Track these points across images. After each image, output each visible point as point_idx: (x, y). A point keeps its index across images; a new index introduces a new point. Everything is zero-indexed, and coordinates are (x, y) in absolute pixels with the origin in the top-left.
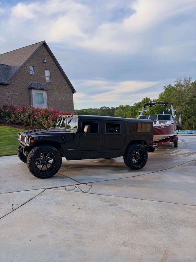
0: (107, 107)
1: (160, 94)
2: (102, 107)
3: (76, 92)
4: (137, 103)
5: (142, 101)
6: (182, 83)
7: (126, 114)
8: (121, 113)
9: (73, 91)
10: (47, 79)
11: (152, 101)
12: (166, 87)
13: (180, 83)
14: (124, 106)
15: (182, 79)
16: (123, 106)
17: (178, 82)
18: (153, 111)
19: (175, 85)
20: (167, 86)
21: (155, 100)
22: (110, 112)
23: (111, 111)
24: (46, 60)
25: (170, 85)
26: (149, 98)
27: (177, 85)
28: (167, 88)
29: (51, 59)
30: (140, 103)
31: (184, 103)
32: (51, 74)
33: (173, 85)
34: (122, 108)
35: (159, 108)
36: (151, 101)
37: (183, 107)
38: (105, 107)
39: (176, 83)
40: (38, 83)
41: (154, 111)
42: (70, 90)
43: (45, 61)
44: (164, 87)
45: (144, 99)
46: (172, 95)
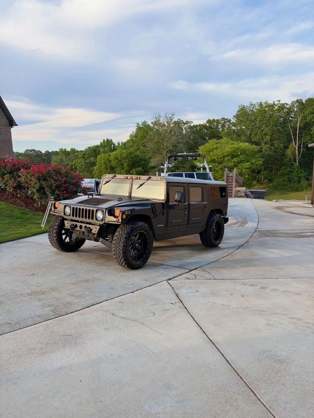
0: (37, 150)
1: (131, 135)
2: (27, 150)
3: (17, 125)
5: (101, 143)
6: (162, 121)
7: (73, 163)
8: (62, 161)
9: (12, 123)
11: (116, 145)
13: (159, 121)
14: (68, 149)
15: (163, 115)
16: (65, 149)
17: (156, 118)
18: (121, 160)
19: (152, 123)
20: (140, 124)
21: (121, 144)
22: (42, 159)
23: (44, 158)
25: (145, 122)
26: (111, 140)
27: (155, 124)
28: (141, 126)
30: (98, 146)
31: (166, 150)
33: (149, 123)
34: (64, 152)
35: (129, 157)
36: (114, 145)
37: (163, 157)
38: (34, 150)
39: (154, 120)
41: (123, 161)
44: (136, 125)
45: (104, 140)
46: (148, 137)
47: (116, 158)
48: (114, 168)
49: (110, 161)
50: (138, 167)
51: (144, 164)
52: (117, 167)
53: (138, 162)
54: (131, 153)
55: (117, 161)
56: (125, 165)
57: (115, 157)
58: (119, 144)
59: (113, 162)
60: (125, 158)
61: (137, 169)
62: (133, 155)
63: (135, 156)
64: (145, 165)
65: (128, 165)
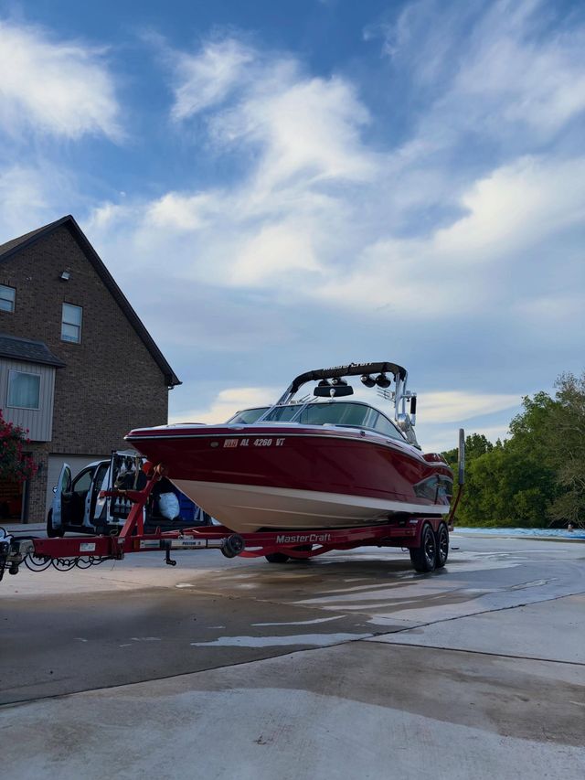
1: (513, 422)
3: (179, 383)
4: (447, 451)
6: (579, 388)
9: (170, 379)
10: (70, 333)
11: (495, 445)
12: (529, 400)
13: (572, 389)
15: (579, 376)
17: (564, 383)
18: (492, 474)
19: (559, 395)
20: (532, 398)
21: (503, 444)
24: (70, 272)
25: (542, 394)
26: (483, 437)
27: (565, 395)
28: (534, 402)
29: (92, 273)
32: (84, 317)
33: (552, 395)
35: (510, 465)
36: (490, 445)
39: (559, 389)
40: (29, 341)
41: (496, 476)
42: (157, 375)
43: (65, 276)
44: (522, 401)
47: (482, 469)
48: (479, 490)
49: (470, 475)
50: (531, 487)
51: (544, 480)
52: (483, 487)
53: (530, 477)
54: (515, 459)
55: (483, 475)
56: (501, 482)
57: (478, 468)
58: (499, 443)
59: (475, 477)
60: (501, 469)
61: (528, 492)
62: (518, 463)
63: (523, 463)
64: (547, 483)
65: (508, 484)
